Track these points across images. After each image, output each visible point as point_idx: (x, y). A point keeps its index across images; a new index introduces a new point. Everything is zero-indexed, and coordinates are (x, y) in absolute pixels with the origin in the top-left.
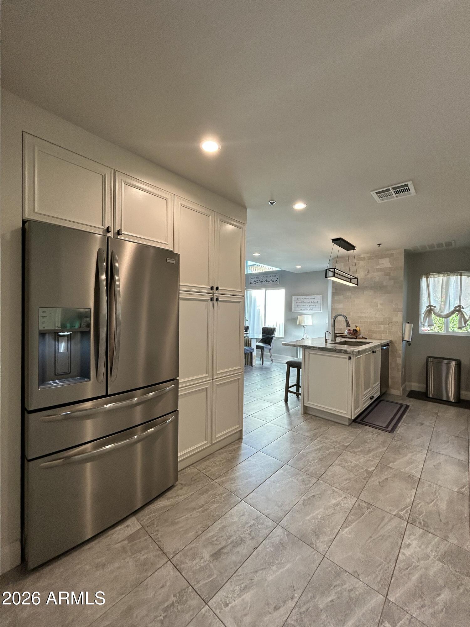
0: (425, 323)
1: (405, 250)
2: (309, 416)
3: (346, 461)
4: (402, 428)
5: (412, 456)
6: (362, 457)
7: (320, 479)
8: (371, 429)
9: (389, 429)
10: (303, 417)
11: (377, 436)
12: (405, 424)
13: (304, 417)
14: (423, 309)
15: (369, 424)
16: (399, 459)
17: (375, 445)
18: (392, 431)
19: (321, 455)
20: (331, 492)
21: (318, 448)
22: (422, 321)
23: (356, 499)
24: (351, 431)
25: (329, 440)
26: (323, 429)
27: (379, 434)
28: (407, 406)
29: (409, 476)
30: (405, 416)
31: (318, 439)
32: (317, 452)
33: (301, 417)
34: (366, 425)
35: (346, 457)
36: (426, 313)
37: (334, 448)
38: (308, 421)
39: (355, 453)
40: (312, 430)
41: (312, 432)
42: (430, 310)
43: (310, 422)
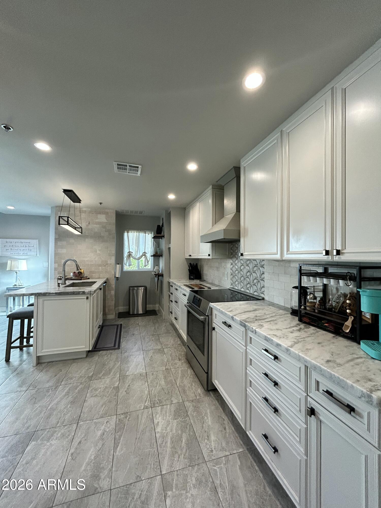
0: (127, 263)
1: (116, 211)
2: (43, 365)
3: (96, 390)
4: (124, 342)
5: (137, 360)
6: (107, 378)
7: (79, 421)
8: (104, 352)
9: (117, 347)
10: (36, 369)
11: (110, 356)
12: (125, 339)
13: (38, 368)
14: (126, 254)
15: (102, 349)
16: (131, 366)
17: (112, 364)
18: (119, 348)
19: (72, 397)
20: (95, 426)
21: (66, 393)
22: (125, 262)
23: (115, 416)
24: (90, 361)
25: (74, 379)
26: (64, 372)
27: (111, 353)
28: (121, 325)
29: (140, 374)
30: (122, 333)
31: (63, 383)
32: (67, 396)
33: (35, 370)
34: (100, 351)
35: (94, 386)
36: (127, 257)
37: (81, 383)
38: (45, 370)
39: (100, 378)
40: (52, 378)
41: (53, 380)
42: (130, 255)
43: (47, 371)
